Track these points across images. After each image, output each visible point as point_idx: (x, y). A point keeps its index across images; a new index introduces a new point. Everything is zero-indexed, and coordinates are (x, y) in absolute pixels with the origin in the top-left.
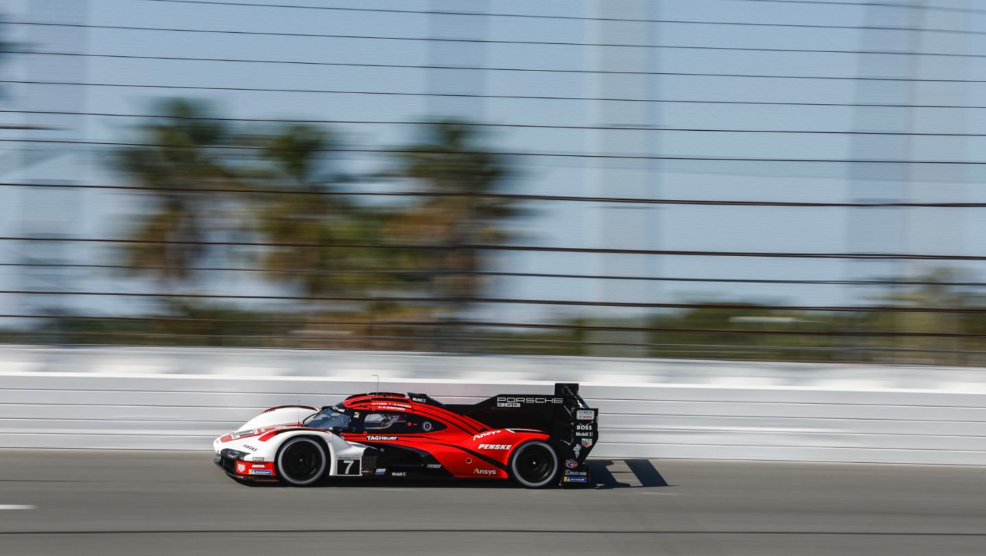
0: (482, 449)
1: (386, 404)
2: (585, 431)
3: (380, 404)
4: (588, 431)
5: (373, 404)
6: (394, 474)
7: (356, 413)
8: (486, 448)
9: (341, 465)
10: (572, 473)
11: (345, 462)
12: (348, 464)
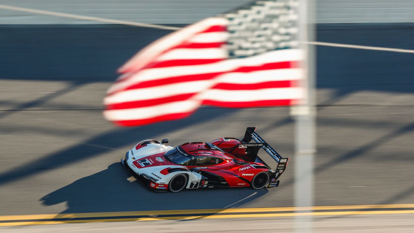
0: (243, 175)
1: (203, 152)
2: (281, 167)
3: (202, 152)
4: (283, 167)
5: (199, 152)
6: (209, 187)
7: (193, 157)
8: (245, 175)
9: (192, 184)
10: (273, 183)
11: (194, 183)
12: (194, 184)
